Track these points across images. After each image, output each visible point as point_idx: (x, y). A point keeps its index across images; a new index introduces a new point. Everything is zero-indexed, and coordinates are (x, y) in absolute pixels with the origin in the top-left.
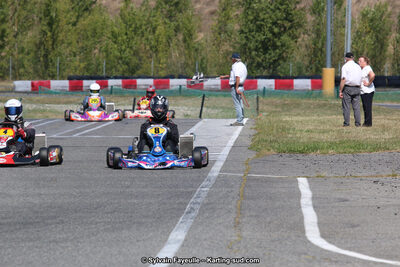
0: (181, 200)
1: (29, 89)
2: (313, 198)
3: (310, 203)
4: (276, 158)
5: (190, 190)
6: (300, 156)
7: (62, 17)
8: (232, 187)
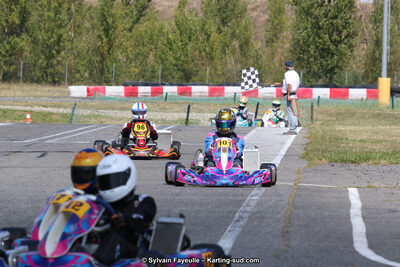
0: (230, 208)
1: (85, 94)
2: (363, 208)
3: (360, 213)
4: (328, 167)
5: (240, 198)
6: (352, 166)
7: (118, 22)
8: (282, 196)
